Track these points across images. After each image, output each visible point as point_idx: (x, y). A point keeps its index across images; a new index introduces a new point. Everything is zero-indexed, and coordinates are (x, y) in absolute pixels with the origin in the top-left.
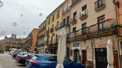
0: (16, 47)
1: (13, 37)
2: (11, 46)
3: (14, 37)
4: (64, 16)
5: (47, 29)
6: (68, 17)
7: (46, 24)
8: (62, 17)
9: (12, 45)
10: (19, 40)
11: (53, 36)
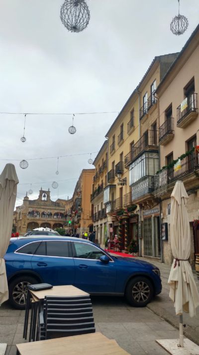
0: (52, 223)
1: (43, 199)
2: (40, 222)
3: (44, 196)
4: (145, 124)
5: (110, 168)
6: (154, 125)
7: (107, 154)
8: (141, 127)
9: (43, 219)
10: (58, 203)
11: (124, 187)
